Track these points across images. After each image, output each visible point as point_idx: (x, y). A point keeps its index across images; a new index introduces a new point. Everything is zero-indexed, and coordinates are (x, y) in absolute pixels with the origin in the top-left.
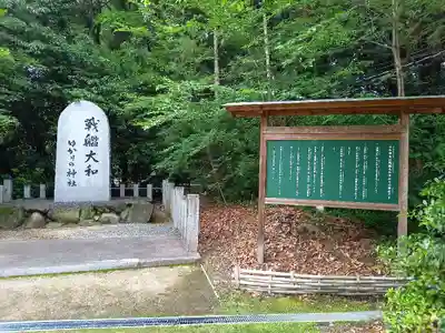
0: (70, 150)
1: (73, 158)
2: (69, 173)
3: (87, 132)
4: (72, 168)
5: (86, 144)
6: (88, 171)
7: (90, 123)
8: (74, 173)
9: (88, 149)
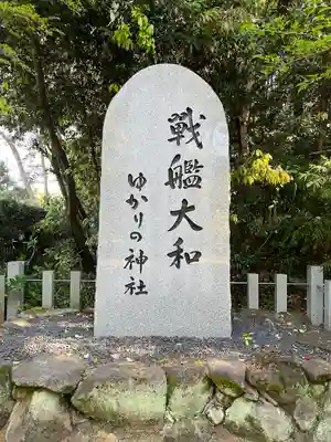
0: (132, 201)
1: (140, 218)
2: (129, 259)
3: (173, 150)
4: (137, 246)
5: (171, 183)
6: (177, 255)
7: (183, 125)
8: (142, 260)
9: (177, 196)
